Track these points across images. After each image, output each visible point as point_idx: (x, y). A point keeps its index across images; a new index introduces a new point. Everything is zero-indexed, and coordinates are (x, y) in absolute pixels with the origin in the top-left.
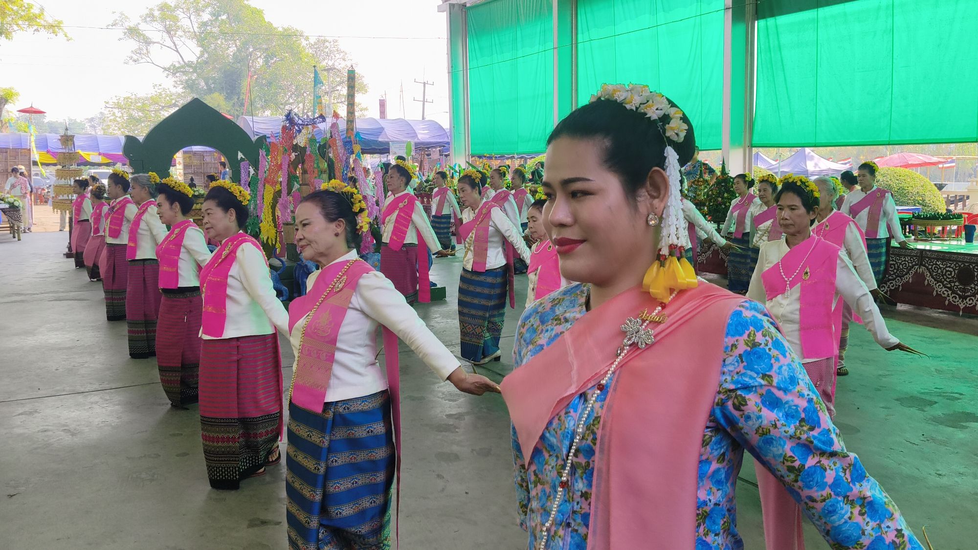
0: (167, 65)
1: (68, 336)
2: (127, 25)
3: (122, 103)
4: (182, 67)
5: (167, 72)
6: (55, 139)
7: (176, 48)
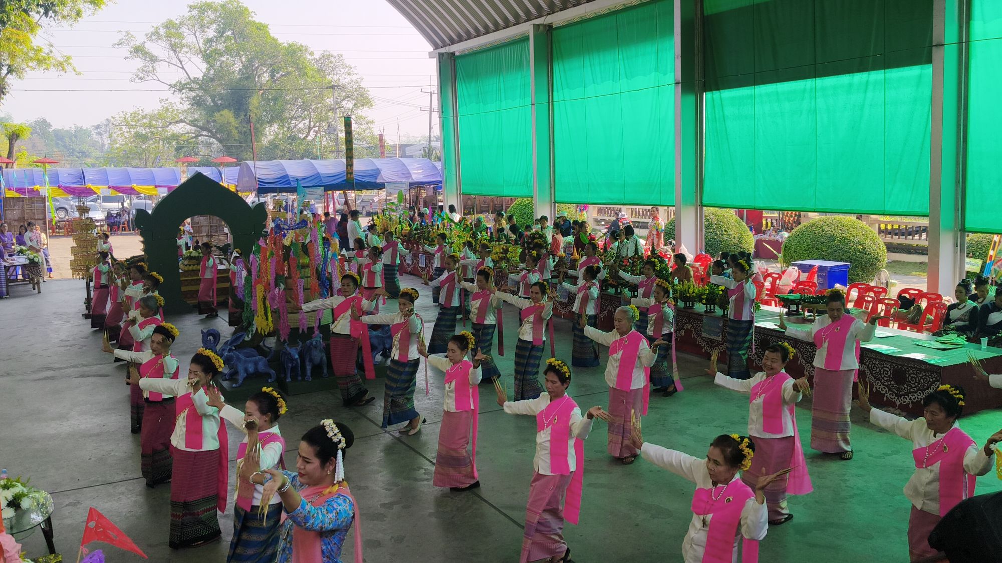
0: (174, 82)
1: (95, 421)
2: (132, 43)
3: (129, 119)
4: (188, 83)
5: (174, 89)
6: (66, 173)
7: (181, 64)
